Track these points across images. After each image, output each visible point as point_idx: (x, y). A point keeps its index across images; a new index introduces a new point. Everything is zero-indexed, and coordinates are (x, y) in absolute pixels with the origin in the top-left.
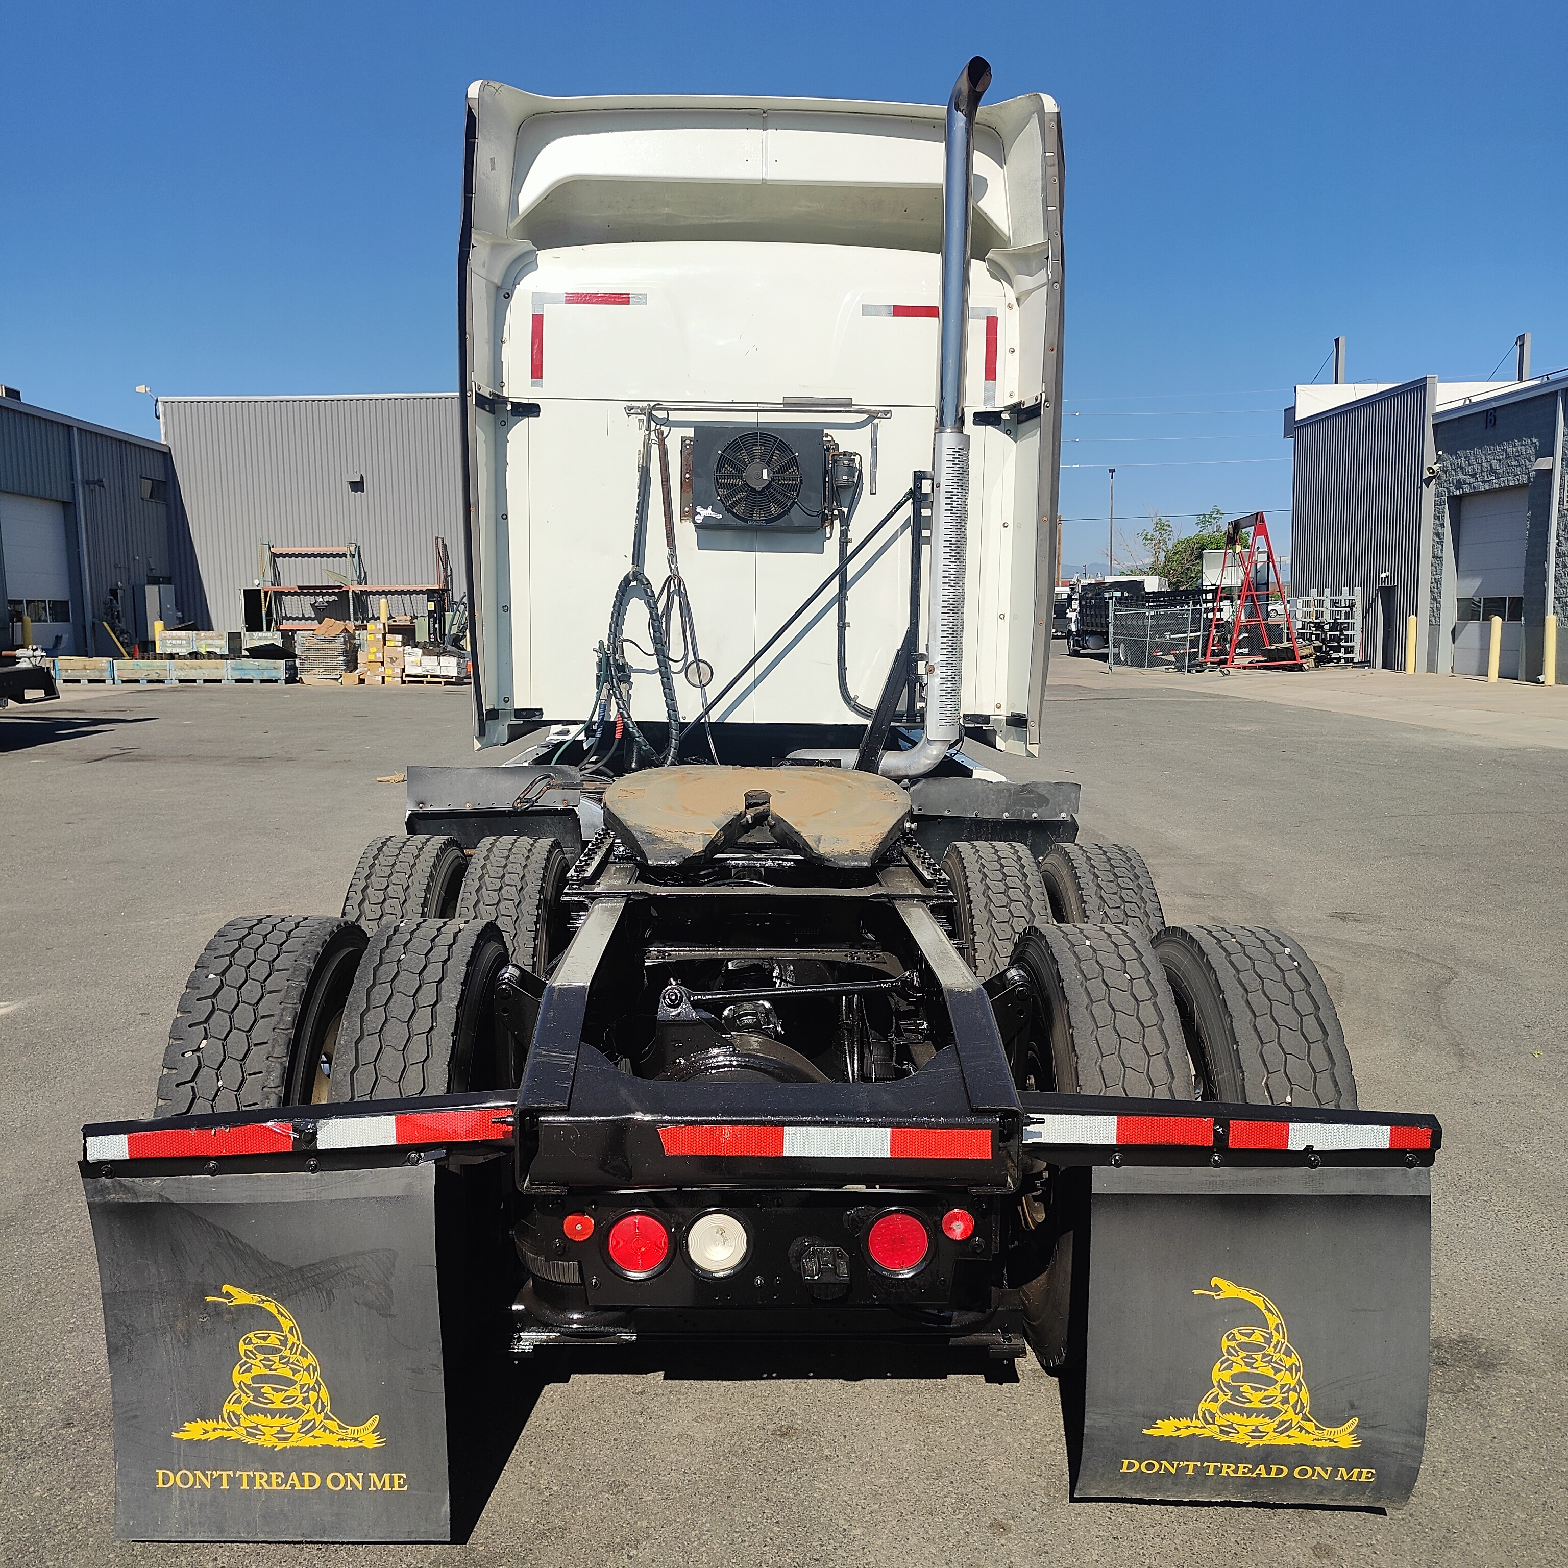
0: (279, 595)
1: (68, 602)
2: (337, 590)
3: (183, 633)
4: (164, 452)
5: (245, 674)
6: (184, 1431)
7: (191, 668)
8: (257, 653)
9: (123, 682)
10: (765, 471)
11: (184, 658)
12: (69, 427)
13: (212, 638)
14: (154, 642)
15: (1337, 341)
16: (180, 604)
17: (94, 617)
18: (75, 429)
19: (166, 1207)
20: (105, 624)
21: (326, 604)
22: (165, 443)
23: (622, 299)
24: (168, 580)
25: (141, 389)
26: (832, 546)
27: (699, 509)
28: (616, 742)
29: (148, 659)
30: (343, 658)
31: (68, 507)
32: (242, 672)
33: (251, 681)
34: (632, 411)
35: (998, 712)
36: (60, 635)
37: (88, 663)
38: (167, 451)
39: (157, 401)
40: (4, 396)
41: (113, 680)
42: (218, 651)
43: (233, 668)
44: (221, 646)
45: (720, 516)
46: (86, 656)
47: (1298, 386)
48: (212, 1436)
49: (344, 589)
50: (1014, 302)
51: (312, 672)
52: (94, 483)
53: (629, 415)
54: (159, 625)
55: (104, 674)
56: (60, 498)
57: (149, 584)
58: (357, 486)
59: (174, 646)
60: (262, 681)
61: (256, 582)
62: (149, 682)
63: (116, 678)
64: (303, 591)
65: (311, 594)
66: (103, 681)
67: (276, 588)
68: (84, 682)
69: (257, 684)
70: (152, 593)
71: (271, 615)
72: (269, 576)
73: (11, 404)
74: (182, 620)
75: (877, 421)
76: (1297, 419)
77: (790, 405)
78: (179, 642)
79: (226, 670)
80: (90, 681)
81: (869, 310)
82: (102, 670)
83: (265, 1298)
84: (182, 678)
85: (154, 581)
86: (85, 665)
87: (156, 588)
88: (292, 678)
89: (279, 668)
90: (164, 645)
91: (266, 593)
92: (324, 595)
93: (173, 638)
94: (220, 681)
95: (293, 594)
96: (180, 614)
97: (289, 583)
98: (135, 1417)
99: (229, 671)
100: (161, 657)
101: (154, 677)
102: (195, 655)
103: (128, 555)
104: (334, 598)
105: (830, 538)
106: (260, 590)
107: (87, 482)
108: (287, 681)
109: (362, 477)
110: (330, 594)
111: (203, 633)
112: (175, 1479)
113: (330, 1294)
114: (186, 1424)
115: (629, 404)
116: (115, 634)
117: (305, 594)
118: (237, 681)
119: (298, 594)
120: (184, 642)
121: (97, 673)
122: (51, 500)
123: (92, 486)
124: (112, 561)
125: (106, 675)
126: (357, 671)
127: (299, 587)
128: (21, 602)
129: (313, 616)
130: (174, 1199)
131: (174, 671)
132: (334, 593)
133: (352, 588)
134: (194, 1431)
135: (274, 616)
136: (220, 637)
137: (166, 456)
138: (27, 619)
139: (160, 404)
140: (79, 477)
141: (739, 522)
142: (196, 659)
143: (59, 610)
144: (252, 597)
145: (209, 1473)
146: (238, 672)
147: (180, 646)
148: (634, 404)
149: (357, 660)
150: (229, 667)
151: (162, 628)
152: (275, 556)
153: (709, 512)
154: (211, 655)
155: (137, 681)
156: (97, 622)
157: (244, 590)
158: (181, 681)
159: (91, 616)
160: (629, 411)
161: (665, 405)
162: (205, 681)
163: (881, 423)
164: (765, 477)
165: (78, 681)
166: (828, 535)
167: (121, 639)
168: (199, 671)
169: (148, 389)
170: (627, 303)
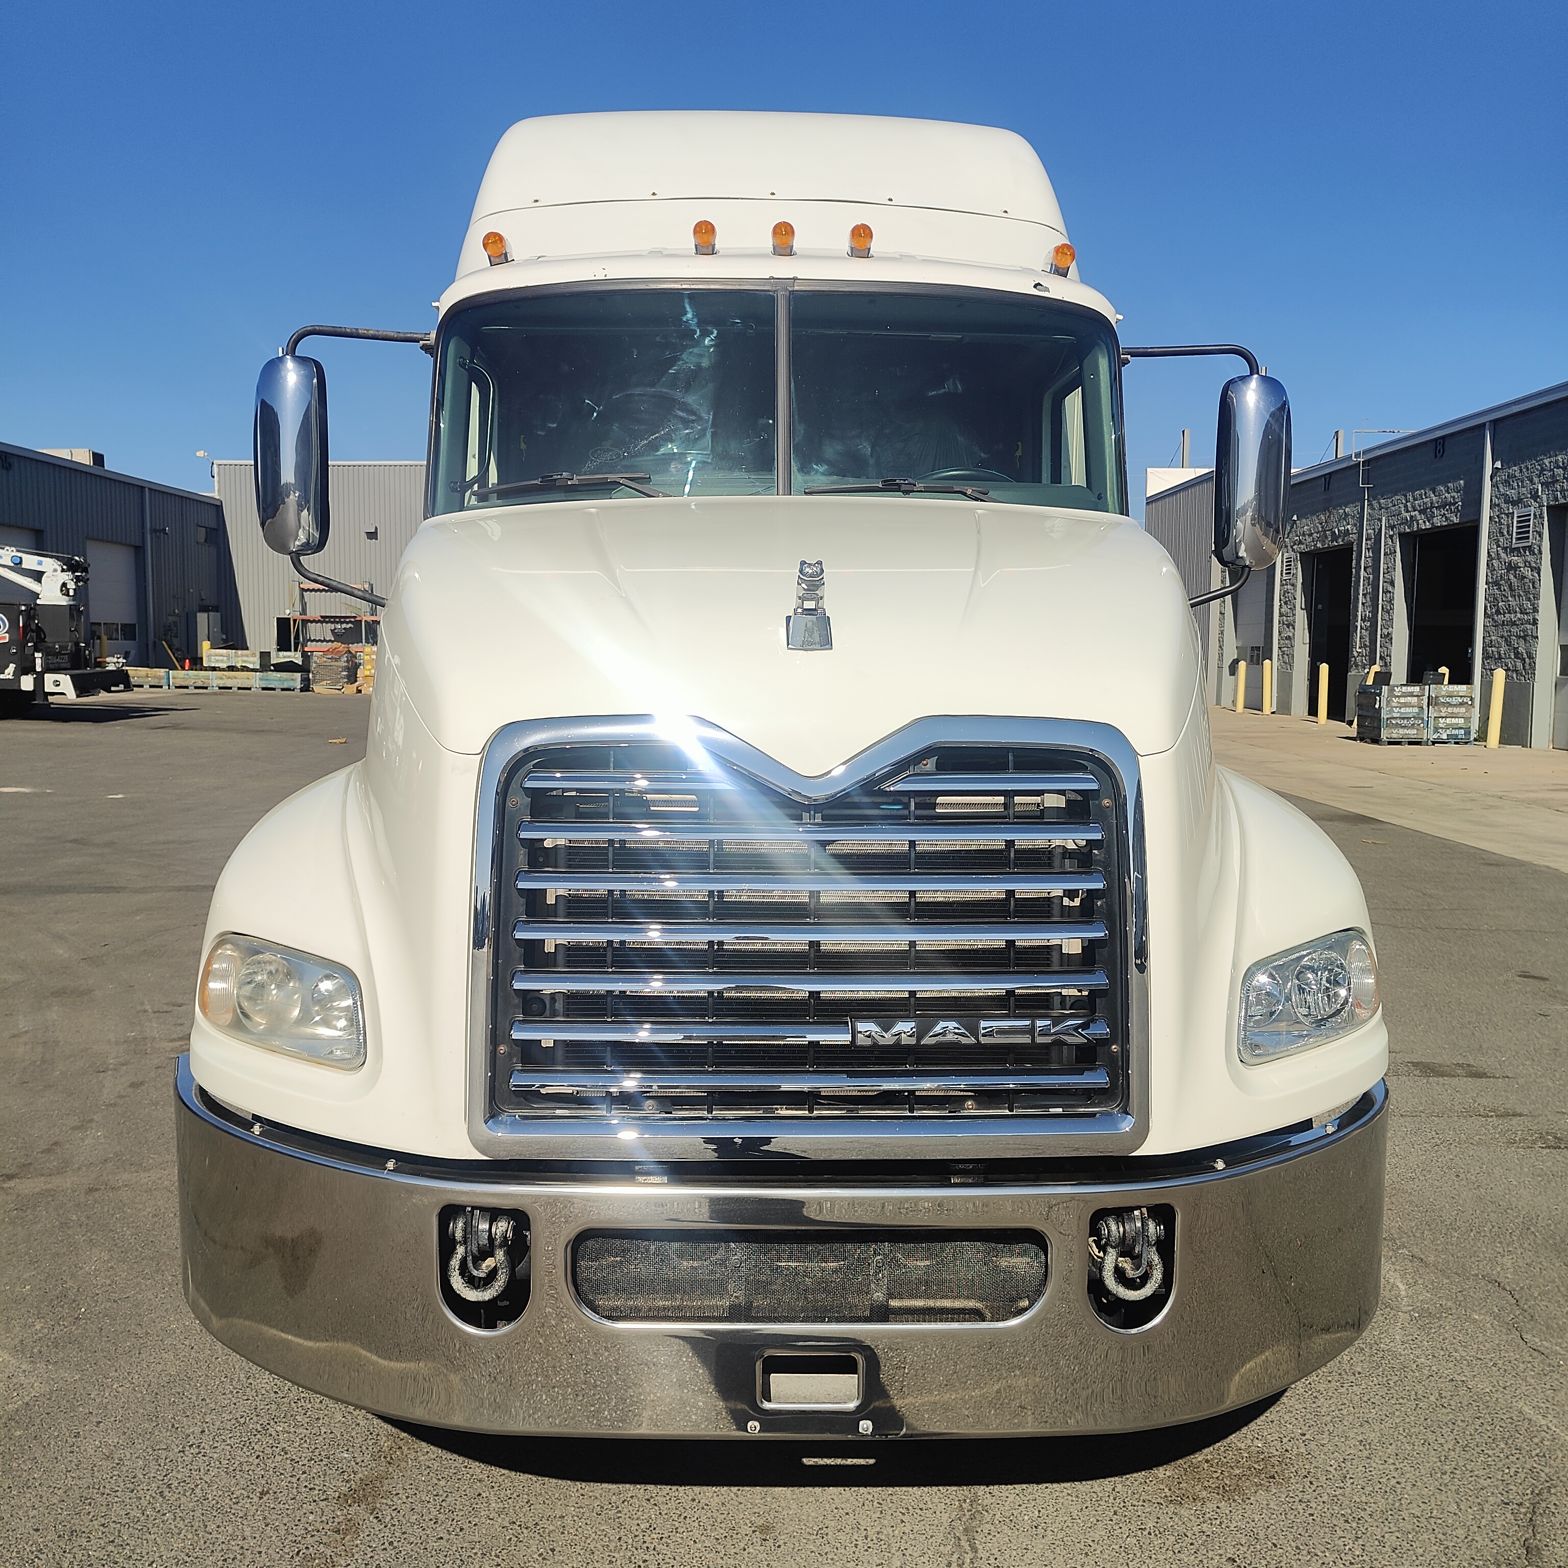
0: (305, 622)
1: (135, 625)
2: (353, 620)
3: (224, 651)
4: (217, 505)
5: (269, 684)
7: (229, 678)
8: (280, 667)
9: (176, 687)
11: (223, 670)
12: (143, 488)
13: (247, 656)
14: (202, 658)
15: (1183, 432)
16: (224, 628)
17: (155, 637)
18: (147, 489)
20: (164, 643)
21: (343, 631)
22: (218, 498)
24: (216, 609)
25: (200, 454)
29: (196, 670)
30: (345, 673)
31: (139, 550)
32: (268, 682)
33: (274, 689)
36: (128, 650)
37: (149, 673)
38: (219, 504)
39: (213, 463)
40: (92, 464)
41: (169, 686)
42: (251, 666)
43: (260, 679)
44: (254, 662)
46: (148, 667)
47: (1148, 469)
49: (357, 619)
51: (321, 683)
52: (160, 531)
54: (206, 645)
55: (162, 681)
56: (133, 543)
57: (199, 611)
58: (372, 535)
59: (217, 661)
60: (283, 690)
61: (288, 612)
62: (196, 688)
63: (171, 684)
64: (325, 619)
65: (332, 622)
66: (161, 687)
67: (303, 617)
68: (146, 686)
69: (278, 691)
70: (202, 619)
71: (299, 639)
72: (298, 607)
73: (97, 471)
74: (225, 641)
76: (1148, 496)
78: (221, 658)
79: (255, 680)
80: (151, 686)
82: (160, 678)
84: (221, 686)
85: (204, 609)
86: (148, 674)
87: (206, 615)
88: (306, 688)
89: (296, 679)
90: (209, 661)
91: (295, 621)
92: (342, 623)
93: (216, 655)
94: (250, 689)
95: (317, 622)
96: (224, 637)
97: (313, 612)
99: (258, 681)
100: (206, 669)
101: (200, 684)
102: (231, 668)
103: (184, 586)
104: (350, 625)
106: (289, 619)
107: (154, 531)
108: (302, 690)
109: (376, 528)
110: (347, 623)
111: (240, 652)
116: (171, 651)
117: (327, 622)
118: (263, 689)
119: (322, 622)
120: (225, 658)
121: (156, 680)
122: (124, 545)
123: (158, 534)
124: (171, 592)
125: (163, 682)
126: (357, 683)
127: (322, 617)
128: (99, 624)
129: (333, 639)
131: (215, 680)
132: (350, 622)
133: (365, 618)
135: (301, 639)
136: (254, 655)
137: (217, 508)
138: (104, 637)
139: (215, 466)
140: (148, 527)
142: (233, 671)
143: (128, 631)
144: (283, 624)
146: (264, 682)
147: (222, 661)
149: (356, 674)
150: (258, 679)
151: (209, 647)
152: (303, 590)
154: (245, 669)
155: (187, 687)
156: (157, 641)
157: (277, 618)
158: (220, 688)
159: (152, 637)
162: (239, 688)
165: (142, 686)
167: (176, 655)
168: (234, 680)
169: (206, 454)
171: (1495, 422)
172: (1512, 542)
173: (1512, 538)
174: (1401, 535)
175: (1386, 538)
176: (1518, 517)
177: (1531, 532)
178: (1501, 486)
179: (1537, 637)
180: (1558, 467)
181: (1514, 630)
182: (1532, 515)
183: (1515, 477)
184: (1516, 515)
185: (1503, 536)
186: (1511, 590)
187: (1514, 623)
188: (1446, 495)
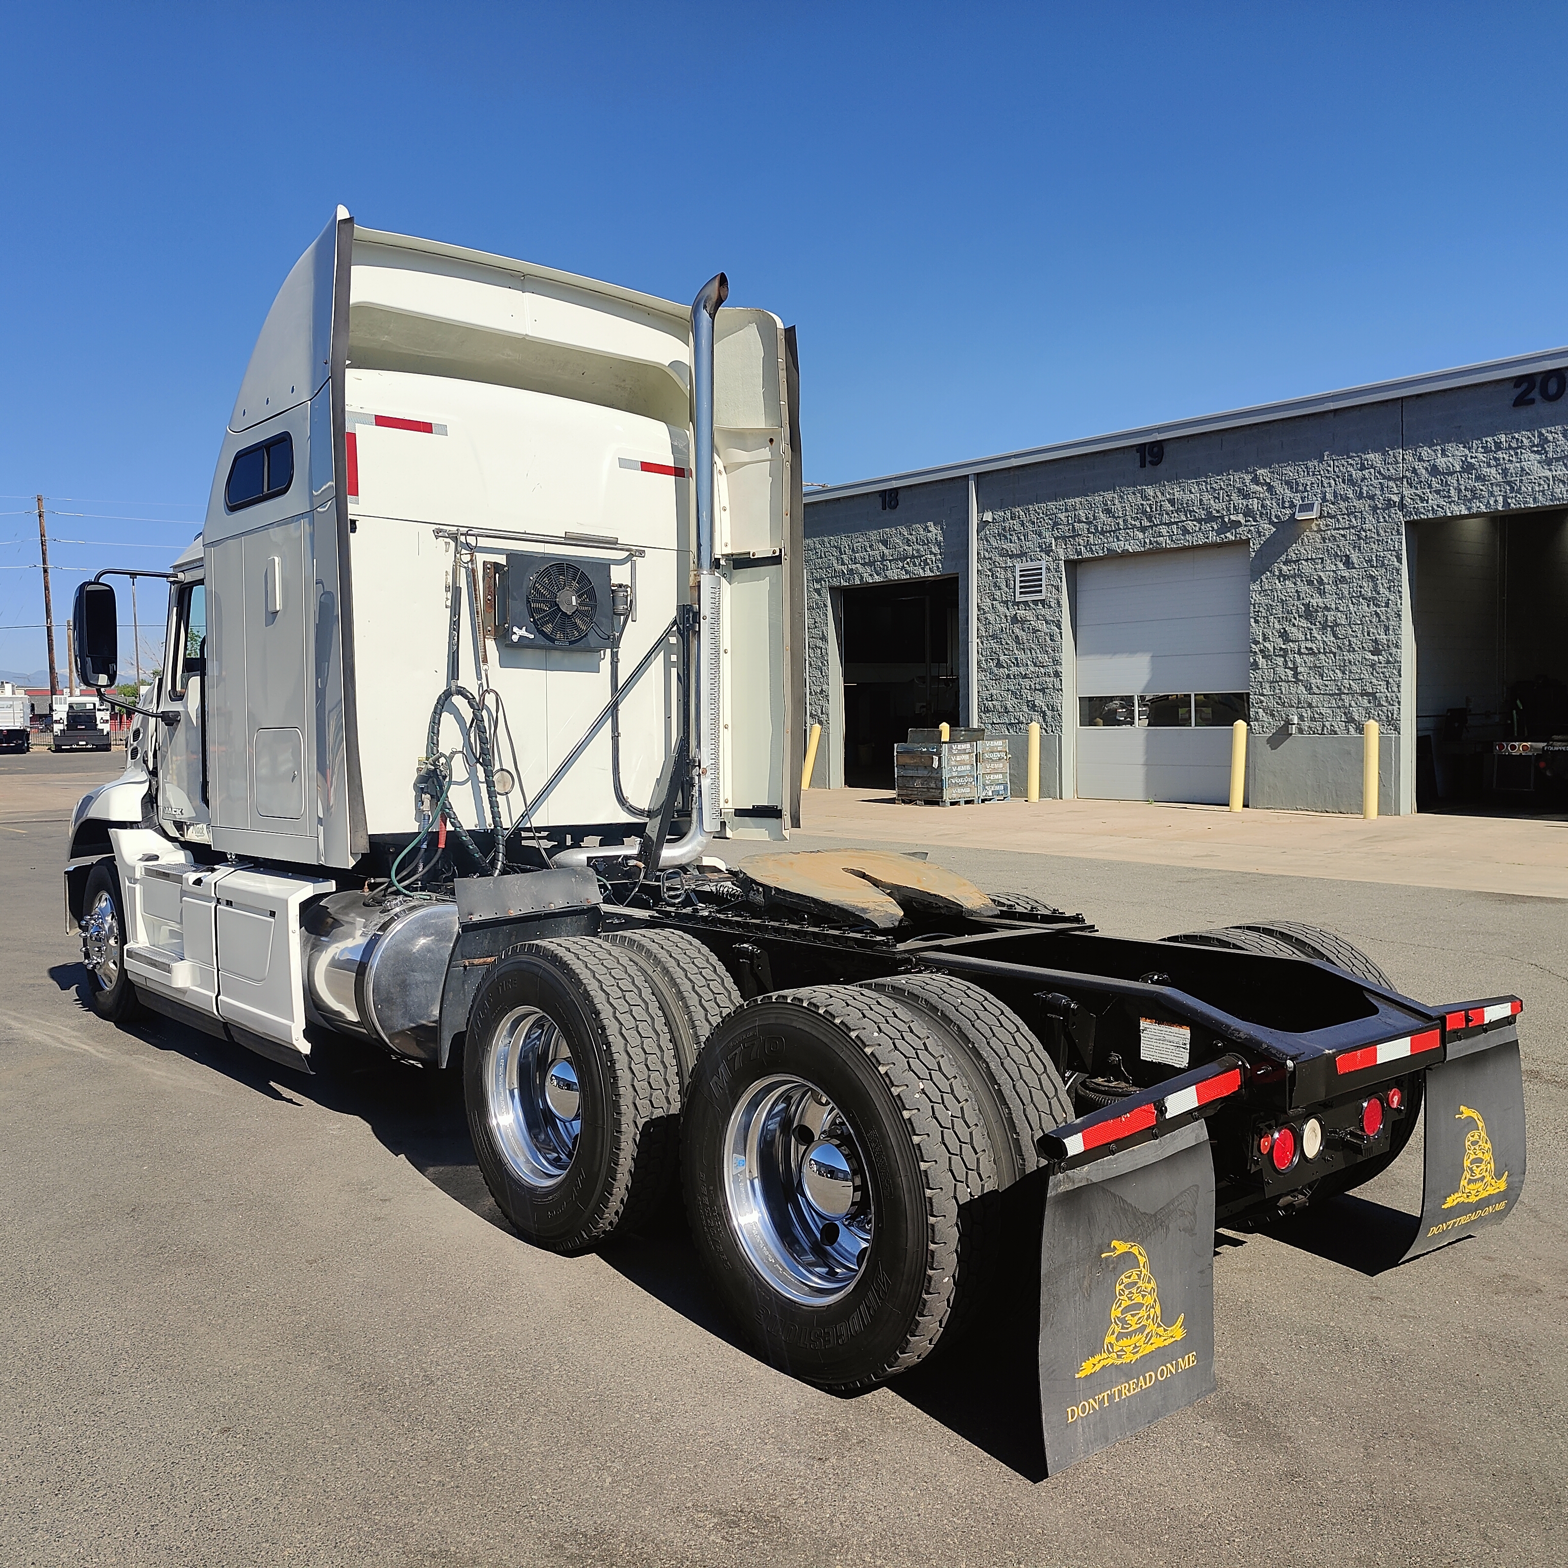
6: (1082, 1370)
10: (574, 598)
19: (1091, 1187)
23: (426, 428)
26: (605, 665)
27: (515, 629)
28: (440, 851)
34: (440, 534)
35: (726, 806)
45: (532, 636)
48: (1098, 1367)
50: (723, 470)
53: (437, 537)
75: (634, 558)
77: (571, 539)
81: (624, 463)
83: (1133, 1244)
98: (1054, 1371)
105: (604, 659)
112: (1078, 1411)
113: (1167, 1228)
114: (1083, 1364)
115: (438, 526)
130: (1095, 1181)
134: (1089, 1367)
141: (548, 643)
145: (1097, 1397)
148: (441, 527)
153: (523, 632)
160: (438, 533)
161: (475, 531)
163: (639, 560)
164: (574, 603)
166: (602, 657)
170: (430, 431)
171: (978, 475)
172: (1015, 596)
173: (1014, 592)
174: (831, 589)
175: (809, 591)
176: (1021, 571)
177: (1044, 586)
178: (992, 540)
179: (1061, 690)
180: (1080, 522)
181: (1027, 683)
182: (1044, 569)
183: (1014, 530)
184: (1018, 569)
185: (1000, 589)
186: (1018, 642)
187: (1025, 676)
188: (906, 547)
